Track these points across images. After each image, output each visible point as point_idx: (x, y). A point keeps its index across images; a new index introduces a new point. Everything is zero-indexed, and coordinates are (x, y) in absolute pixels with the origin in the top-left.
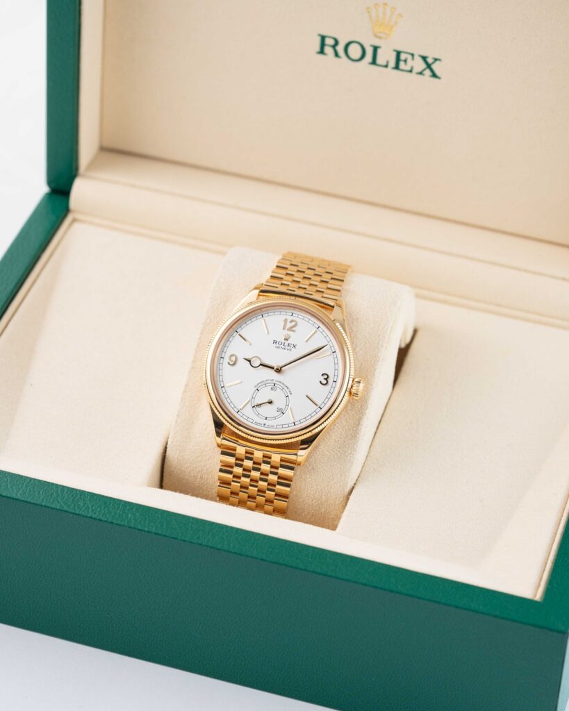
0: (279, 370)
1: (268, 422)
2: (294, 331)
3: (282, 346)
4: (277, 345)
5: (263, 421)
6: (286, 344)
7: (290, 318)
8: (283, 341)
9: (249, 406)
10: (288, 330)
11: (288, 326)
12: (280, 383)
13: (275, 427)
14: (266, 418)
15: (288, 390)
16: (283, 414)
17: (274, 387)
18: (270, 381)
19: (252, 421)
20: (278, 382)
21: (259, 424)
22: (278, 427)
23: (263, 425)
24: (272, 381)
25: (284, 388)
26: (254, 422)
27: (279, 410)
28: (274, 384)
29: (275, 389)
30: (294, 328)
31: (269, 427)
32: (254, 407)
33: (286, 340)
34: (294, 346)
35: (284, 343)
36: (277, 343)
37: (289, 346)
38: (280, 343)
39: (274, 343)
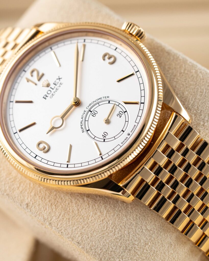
0: (78, 103)
1: (128, 130)
2: (43, 75)
3: (53, 91)
4: (49, 95)
5: (125, 135)
6: (53, 86)
7: (27, 74)
8: (49, 88)
9: (101, 145)
10: (39, 80)
11: (35, 79)
12: (91, 105)
13: (136, 124)
14: (122, 131)
15: (103, 99)
16: (126, 111)
17: (92, 113)
18: (85, 114)
19: (119, 147)
20: (90, 107)
21: (125, 139)
22: (137, 121)
23: (128, 137)
24: (86, 113)
25: (98, 102)
26: (121, 145)
27: (120, 115)
28: (90, 111)
29: (95, 112)
30: (40, 74)
31: (134, 130)
32: (104, 140)
33: (48, 85)
34: (59, 79)
35: (51, 88)
36: (47, 95)
37: (56, 84)
38: (49, 92)
39: (46, 99)
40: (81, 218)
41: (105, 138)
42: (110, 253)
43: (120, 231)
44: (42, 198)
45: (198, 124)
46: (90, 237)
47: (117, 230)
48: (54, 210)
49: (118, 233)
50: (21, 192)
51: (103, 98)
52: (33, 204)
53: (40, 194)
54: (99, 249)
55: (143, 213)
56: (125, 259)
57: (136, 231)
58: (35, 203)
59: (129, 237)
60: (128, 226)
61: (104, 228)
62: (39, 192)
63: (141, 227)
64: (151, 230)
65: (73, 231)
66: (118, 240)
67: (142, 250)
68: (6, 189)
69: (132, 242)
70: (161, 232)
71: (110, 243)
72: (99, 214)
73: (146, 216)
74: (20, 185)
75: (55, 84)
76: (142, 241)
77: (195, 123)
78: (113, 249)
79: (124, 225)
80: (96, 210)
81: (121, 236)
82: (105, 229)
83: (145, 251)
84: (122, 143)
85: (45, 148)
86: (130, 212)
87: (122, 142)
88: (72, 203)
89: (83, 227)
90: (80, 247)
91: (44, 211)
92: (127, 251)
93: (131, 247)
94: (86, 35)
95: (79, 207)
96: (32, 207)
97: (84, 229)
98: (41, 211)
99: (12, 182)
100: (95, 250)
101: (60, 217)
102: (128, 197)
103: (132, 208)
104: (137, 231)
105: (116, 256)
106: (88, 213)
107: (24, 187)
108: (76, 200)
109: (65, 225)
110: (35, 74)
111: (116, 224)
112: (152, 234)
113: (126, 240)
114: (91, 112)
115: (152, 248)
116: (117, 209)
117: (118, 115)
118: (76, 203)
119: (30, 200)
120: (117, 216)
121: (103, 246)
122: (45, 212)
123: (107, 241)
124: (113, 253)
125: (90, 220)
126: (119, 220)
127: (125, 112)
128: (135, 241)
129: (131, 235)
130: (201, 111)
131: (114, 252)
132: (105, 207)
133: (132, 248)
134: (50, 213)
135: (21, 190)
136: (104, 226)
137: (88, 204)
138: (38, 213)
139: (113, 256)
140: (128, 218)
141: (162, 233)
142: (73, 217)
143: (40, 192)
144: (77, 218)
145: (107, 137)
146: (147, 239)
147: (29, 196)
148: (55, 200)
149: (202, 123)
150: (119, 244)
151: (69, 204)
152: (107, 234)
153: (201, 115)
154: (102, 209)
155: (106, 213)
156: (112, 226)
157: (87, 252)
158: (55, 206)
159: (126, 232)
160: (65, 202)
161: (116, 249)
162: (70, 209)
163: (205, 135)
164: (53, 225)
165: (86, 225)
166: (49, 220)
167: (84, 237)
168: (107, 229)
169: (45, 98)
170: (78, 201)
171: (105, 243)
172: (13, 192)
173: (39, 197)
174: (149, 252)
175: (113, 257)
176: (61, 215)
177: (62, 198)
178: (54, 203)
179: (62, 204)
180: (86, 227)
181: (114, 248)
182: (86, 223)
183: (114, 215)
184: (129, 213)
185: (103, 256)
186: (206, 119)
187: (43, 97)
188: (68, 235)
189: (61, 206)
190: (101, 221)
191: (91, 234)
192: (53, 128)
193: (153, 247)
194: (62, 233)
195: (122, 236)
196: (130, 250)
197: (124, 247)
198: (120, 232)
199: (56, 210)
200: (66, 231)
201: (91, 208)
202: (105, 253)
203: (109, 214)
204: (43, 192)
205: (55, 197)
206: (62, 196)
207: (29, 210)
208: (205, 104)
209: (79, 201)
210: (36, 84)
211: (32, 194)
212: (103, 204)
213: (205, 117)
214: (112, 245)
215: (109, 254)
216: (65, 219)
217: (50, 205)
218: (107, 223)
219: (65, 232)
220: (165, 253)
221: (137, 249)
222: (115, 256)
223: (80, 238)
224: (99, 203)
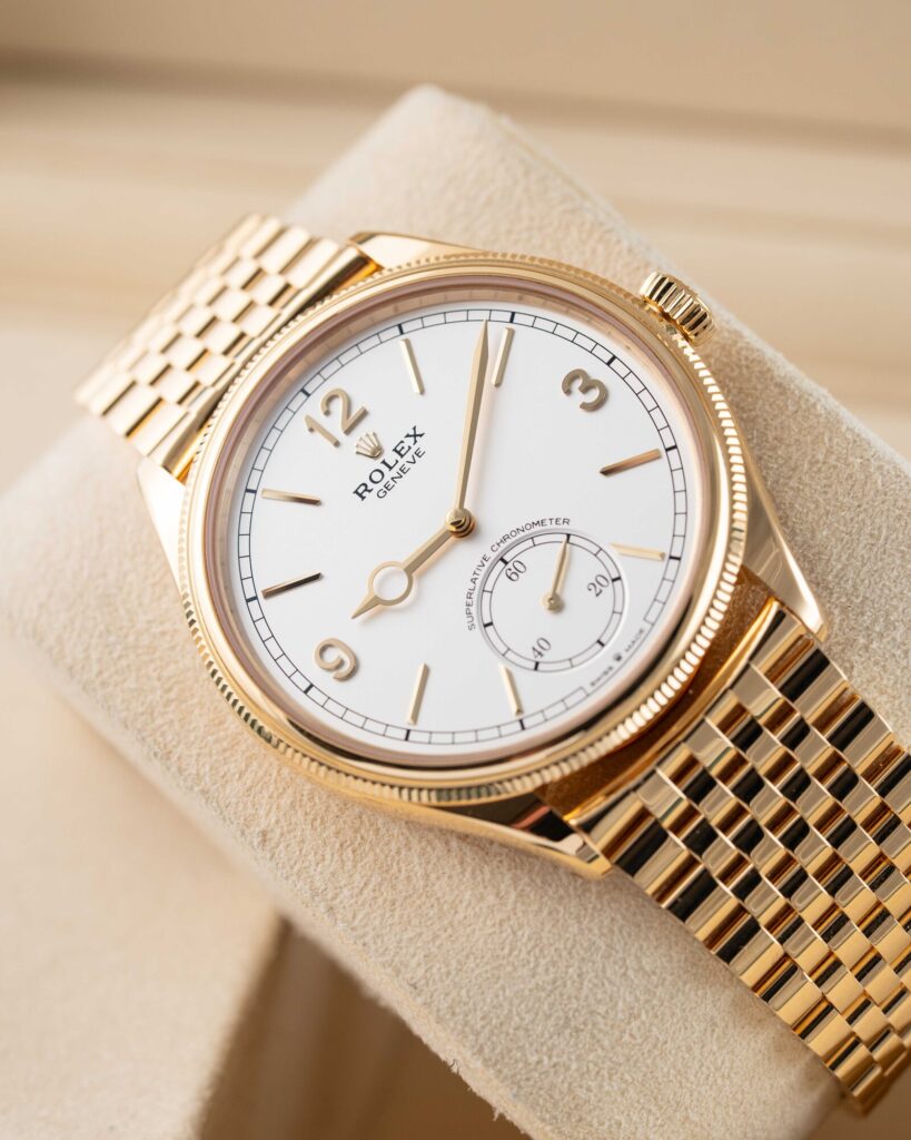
0: (465, 528)
1: (617, 645)
2: (364, 414)
3: (389, 474)
4: (375, 488)
5: (604, 657)
6: (390, 457)
7: (313, 407)
8: (377, 464)
9: (526, 679)
10: (348, 432)
11: (335, 424)
12: (509, 541)
13: (647, 627)
14: (599, 642)
15: (549, 526)
16: (619, 578)
17: (510, 565)
18: (484, 569)
19: (581, 694)
20: (503, 546)
21: (606, 673)
22: (651, 618)
23: (616, 665)
24: (487, 564)
25: (531, 533)
26: (589, 689)
27: (598, 586)
28: (502, 560)
29: (517, 565)
30: (355, 411)
31: (636, 645)
32: (537, 664)
33: (376, 453)
34: (415, 436)
35: (384, 462)
36: (370, 486)
37: (402, 452)
38: (377, 477)
39: (363, 498)
40: (432, 906)
41: (539, 659)
42: (511, 1031)
43: (554, 964)
44: (315, 819)
45: (850, 643)
46: (453, 973)
47: (543, 962)
48: (349, 865)
49: (547, 970)
50: (249, 789)
51: (548, 522)
52: (282, 835)
53: (309, 804)
54: (479, 1014)
55: (635, 914)
56: (558, 1056)
57: (604, 971)
58: (289, 832)
59: (581, 988)
60: (582, 952)
61: (503, 949)
62: (305, 799)
63: (624, 960)
64: (654, 973)
65: (403, 945)
66: (543, 994)
67: (617, 1033)
68: (202, 772)
69: (588, 1006)
70: (685, 983)
71: (516, 1002)
72: (491, 899)
73: (643, 925)
74: (247, 766)
75: (399, 453)
76: (620, 1004)
77: (841, 639)
78: (522, 1019)
79: (569, 946)
80: (485, 887)
81: (554, 982)
82: (506, 951)
83: (626, 1037)
84: (593, 684)
85: (341, 664)
86: (594, 908)
87: (593, 679)
88: (410, 849)
89: (436, 937)
90: (419, 1000)
91: (317, 864)
92: (568, 1031)
93: (581, 1019)
94: (520, 300)
95: (430, 867)
96: (278, 845)
97: (437, 943)
98: (307, 864)
99: (225, 750)
100: (467, 1015)
101: (365, 892)
102: (590, 861)
103: (599, 895)
104: (609, 973)
105: (531, 1044)
106: (456, 892)
107: (261, 773)
108: (424, 843)
109: (377, 922)
110: (338, 406)
111: (545, 941)
112: (656, 987)
113: (569, 998)
114: (506, 563)
115: (650, 1031)
116: (550, 892)
117: (592, 587)
118: (423, 853)
119: (273, 820)
120: (550, 913)
121: (494, 1007)
122: (319, 869)
123: (507, 993)
124: (521, 1033)
125: (460, 916)
126: (555, 931)
127: (614, 580)
128: (599, 1002)
129: (586, 983)
130: (866, 598)
131: (527, 1030)
132: (516, 881)
133: (585, 1024)
134: (333, 874)
135: (249, 783)
136: (503, 943)
137: (462, 863)
138: (296, 869)
139: (521, 1044)
140: (584, 926)
141: (688, 986)
142: (406, 898)
143: (311, 799)
144: (418, 902)
145: (548, 656)
146: (637, 999)
147: (275, 807)
148: (356, 831)
149: (862, 641)
150: (546, 1007)
151: (398, 852)
152: (509, 969)
153: (863, 614)
154: (503, 887)
155: (516, 902)
156: (530, 945)
157: (439, 1020)
158: (354, 852)
159: (571, 970)
160: (387, 844)
161: (533, 1022)
162: (400, 871)
163: (869, 681)
164: (339, 917)
165: (446, 931)
166: (330, 896)
167: (434, 970)
168: (511, 951)
169: (360, 495)
170: (429, 849)
171: (501, 998)
172: (224, 786)
173: (306, 814)
174: (639, 1041)
175: (521, 1048)
176: (371, 886)
177: (378, 829)
178: (352, 843)
179: (378, 851)
180: (444, 936)
181: (528, 1017)
182: (446, 922)
183: (540, 910)
184: (590, 911)
185: (489, 1039)
186: (877, 629)
187: (356, 492)
188: (383, 954)
189: (371, 857)
190: (494, 925)
191: (459, 962)
192: (375, 602)
193: (654, 1029)
194: (364, 945)
195: (559, 983)
196: (578, 1030)
197: (559, 1018)
198: (552, 970)
199: (355, 867)
200: (379, 941)
201: (468, 874)
202: (496, 1031)
203: (523, 903)
204: (320, 798)
205: (357, 823)
206: (380, 822)
207: (268, 856)
208: (881, 576)
209: (434, 849)
210: (337, 444)
211: (282, 802)
212: (509, 870)
213: (875, 621)
214: (523, 1006)
215: (508, 1034)
216: (380, 900)
217: (337, 845)
218: (514, 933)
219: (375, 943)
220: (689, 1050)
221: (600, 1031)
222: (527, 1045)
223: (420, 972)
224: (495, 863)
